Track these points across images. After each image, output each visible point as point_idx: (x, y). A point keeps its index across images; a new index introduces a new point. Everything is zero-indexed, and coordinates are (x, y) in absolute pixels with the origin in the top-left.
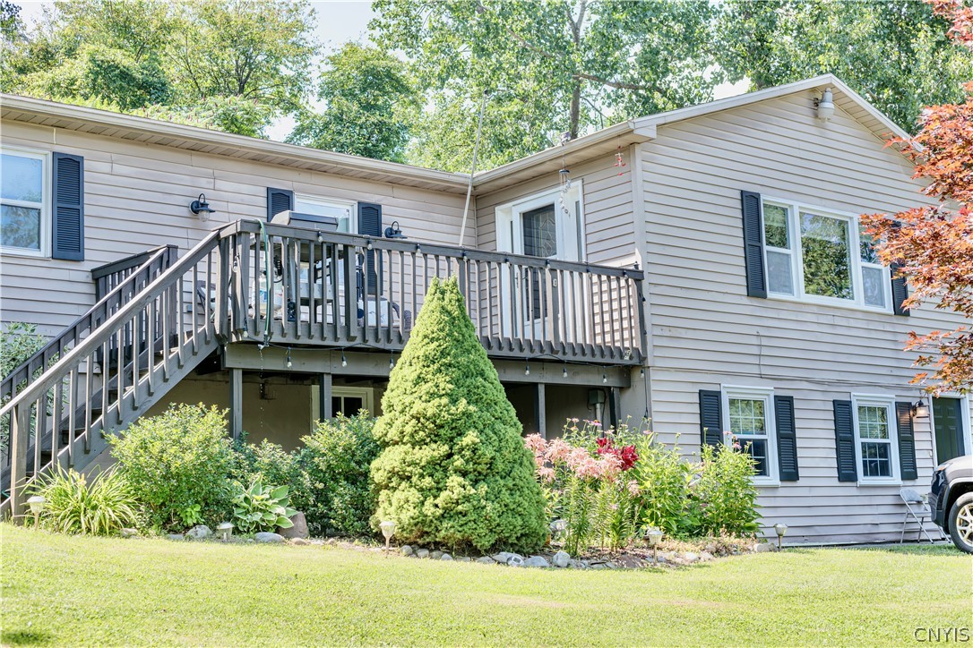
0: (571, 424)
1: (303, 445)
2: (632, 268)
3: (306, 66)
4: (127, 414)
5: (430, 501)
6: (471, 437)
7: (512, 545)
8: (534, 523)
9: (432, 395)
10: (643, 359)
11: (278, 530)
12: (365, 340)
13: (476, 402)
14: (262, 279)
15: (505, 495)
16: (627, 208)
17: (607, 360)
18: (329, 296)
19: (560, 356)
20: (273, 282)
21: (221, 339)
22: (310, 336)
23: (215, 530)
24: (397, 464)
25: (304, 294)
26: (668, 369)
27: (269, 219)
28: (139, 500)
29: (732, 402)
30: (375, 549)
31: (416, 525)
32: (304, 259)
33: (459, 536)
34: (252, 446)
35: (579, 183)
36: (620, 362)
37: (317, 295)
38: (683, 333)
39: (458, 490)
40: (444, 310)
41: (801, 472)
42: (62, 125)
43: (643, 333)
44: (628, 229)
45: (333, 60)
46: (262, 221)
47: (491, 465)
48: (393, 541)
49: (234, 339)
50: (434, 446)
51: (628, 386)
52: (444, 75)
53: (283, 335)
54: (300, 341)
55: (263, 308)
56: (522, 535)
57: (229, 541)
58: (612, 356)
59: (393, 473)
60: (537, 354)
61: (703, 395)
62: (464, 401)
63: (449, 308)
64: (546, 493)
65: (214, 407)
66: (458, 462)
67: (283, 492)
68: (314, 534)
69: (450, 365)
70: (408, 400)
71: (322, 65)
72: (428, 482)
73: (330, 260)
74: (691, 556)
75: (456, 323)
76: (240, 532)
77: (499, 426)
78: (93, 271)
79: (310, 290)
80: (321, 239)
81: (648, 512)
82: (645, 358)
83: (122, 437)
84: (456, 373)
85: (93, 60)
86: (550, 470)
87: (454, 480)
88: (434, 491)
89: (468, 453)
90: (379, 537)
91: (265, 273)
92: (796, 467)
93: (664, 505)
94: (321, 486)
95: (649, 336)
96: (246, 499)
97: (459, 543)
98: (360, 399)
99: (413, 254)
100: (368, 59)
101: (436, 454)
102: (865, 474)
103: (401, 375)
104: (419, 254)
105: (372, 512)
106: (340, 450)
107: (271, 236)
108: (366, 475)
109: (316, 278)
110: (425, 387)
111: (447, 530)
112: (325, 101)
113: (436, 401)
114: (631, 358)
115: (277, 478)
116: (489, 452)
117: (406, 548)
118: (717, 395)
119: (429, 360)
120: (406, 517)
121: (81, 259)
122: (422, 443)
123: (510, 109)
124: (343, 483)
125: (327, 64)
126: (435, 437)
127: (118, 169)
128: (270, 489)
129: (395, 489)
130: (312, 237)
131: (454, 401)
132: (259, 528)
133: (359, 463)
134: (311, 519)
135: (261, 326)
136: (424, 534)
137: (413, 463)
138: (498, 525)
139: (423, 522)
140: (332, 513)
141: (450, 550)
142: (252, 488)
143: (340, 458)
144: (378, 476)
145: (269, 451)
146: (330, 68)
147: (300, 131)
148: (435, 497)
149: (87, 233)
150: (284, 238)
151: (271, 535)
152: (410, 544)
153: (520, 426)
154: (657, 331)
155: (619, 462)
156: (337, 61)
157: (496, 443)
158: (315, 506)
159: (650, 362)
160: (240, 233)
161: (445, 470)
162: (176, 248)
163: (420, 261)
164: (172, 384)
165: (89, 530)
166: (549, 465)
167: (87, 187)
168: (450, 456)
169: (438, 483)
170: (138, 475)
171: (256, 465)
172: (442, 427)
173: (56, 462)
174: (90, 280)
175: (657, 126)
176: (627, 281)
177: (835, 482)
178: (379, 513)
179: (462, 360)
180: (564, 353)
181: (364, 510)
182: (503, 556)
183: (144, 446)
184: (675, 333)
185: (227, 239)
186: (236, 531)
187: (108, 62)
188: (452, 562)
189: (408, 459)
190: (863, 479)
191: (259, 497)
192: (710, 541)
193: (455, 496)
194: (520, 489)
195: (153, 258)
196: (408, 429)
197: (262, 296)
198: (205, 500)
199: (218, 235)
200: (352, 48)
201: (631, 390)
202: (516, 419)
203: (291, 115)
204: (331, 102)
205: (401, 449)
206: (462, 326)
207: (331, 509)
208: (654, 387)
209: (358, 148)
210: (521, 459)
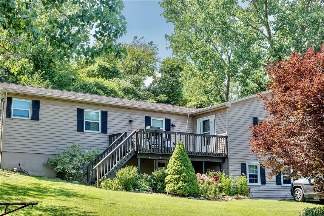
0: (208, 171)
1: (152, 174)
2: (225, 136)
3: (155, 64)
4: (118, 168)
5: (176, 186)
6: (184, 174)
7: (192, 195)
8: (196, 191)
9: (177, 165)
10: (227, 156)
11: (147, 191)
12: (165, 153)
13: (185, 167)
14: (144, 140)
15: (191, 185)
16: (225, 122)
17: (219, 156)
18: (158, 143)
19: (208, 155)
20: (146, 141)
21: (136, 152)
22: (154, 152)
23: (135, 190)
24: (170, 179)
25: (153, 143)
26: (233, 158)
27: (145, 128)
28: (121, 184)
29: (249, 166)
30: (165, 195)
31: (173, 191)
32: (153, 136)
33: (181, 193)
34: (142, 174)
35: (215, 115)
36: (222, 157)
37: (155, 143)
38: (237, 150)
39: (181, 184)
40: (180, 148)
41: (266, 182)
42: (103, 105)
43: (227, 150)
44: (224, 127)
45: (163, 63)
46: (144, 128)
47: (188, 179)
48: (169, 194)
49: (139, 152)
50: (177, 175)
51: (224, 162)
52: (190, 76)
53: (148, 151)
54: (152, 153)
55: (144, 146)
56: (194, 193)
57: (137, 192)
58: (220, 155)
59: (169, 180)
60: (202, 155)
61: (242, 164)
62: (183, 167)
63: (181, 148)
64: (200, 185)
65: (135, 167)
66: (182, 179)
67: (148, 183)
68: (153, 192)
69: (181, 159)
70: (172, 166)
71: (160, 64)
72: (175, 182)
73: (158, 136)
74: (230, 199)
75: (182, 151)
76: (140, 191)
77: (190, 172)
78: (109, 136)
79: (154, 142)
80: (156, 132)
81: (223, 190)
82: (228, 156)
83: (118, 172)
84: (182, 161)
85: (99, 66)
86: (202, 181)
87: (181, 182)
88: (177, 184)
89: (183, 177)
90: (166, 193)
91: (145, 139)
92: (265, 181)
93: (226, 189)
94: (155, 182)
95: (229, 151)
96: (141, 185)
97: (181, 194)
98: (165, 163)
99: (175, 134)
100: (173, 63)
101: (177, 177)
102: (284, 183)
103: (171, 160)
104: (176, 134)
105: (165, 188)
106: (159, 175)
107: (146, 132)
108: (164, 180)
109: (155, 139)
110: (176, 164)
111: (179, 192)
112: (161, 74)
113: (178, 167)
114: (224, 156)
115: (146, 180)
116: (188, 177)
117: (171, 195)
118: (245, 164)
119: (177, 158)
120: (171, 189)
121: (107, 133)
122: (175, 175)
123: (208, 83)
124: (159, 182)
125: (161, 63)
126: (177, 173)
127: (114, 113)
128: (145, 183)
129: (169, 183)
130: (154, 132)
131: (181, 167)
132: (143, 190)
133: (163, 178)
134: (153, 189)
135: (144, 150)
136: (174, 192)
137: (173, 179)
138: (189, 191)
139: (174, 190)
140: (157, 188)
141: (180, 196)
142: (142, 182)
143: (159, 177)
144: (166, 181)
145: (145, 175)
146: (162, 65)
147: (153, 83)
148: (177, 185)
149: (108, 127)
150: (149, 132)
151: (145, 192)
152: (172, 194)
153: (195, 172)
154: (231, 150)
155: (215, 179)
156: (164, 63)
157: (189, 175)
158: (154, 186)
159: (229, 157)
160: (140, 131)
161: (179, 180)
162: (127, 132)
163: (177, 135)
164: (126, 161)
165: (112, 189)
166: (201, 180)
167: (108, 118)
168: (180, 177)
169: (177, 182)
170: (121, 180)
171: (143, 178)
172: (178, 172)
173: (105, 176)
174: (108, 137)
175: (231, 104)
176: (224, 139)
177: (276, 185)
178: (166, 188)
179: (183, 158)
180: (209, 155)
181: (163, 187)
182: (190, 197)
183: (122, 174)
184: (235, 150)
185: (138, 132)
186: (139, 191)
187: (103, 66)
188: (180, 198)
189: (172, 178)
190: (283, 184)
191: (143, 184)
192: (236, 197)
193: (181, 185)
194: (194, 184)
195: (122, 134)
196: (172, 172)
197: (144, 143)
198: (133, 185)
199: (136, 131)
200: (168, 59)
201: (225, 163)
202: (194, 170)
203: (151, 77)
204: (162, 74)
205: (171, 176)
206: (183, 151)
207: (157, 187)
208: (230, 162)
209: (169, 88)
210: (195, 178)
